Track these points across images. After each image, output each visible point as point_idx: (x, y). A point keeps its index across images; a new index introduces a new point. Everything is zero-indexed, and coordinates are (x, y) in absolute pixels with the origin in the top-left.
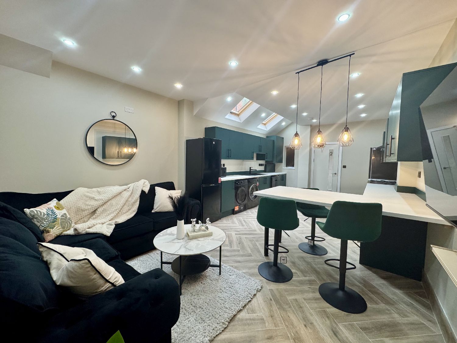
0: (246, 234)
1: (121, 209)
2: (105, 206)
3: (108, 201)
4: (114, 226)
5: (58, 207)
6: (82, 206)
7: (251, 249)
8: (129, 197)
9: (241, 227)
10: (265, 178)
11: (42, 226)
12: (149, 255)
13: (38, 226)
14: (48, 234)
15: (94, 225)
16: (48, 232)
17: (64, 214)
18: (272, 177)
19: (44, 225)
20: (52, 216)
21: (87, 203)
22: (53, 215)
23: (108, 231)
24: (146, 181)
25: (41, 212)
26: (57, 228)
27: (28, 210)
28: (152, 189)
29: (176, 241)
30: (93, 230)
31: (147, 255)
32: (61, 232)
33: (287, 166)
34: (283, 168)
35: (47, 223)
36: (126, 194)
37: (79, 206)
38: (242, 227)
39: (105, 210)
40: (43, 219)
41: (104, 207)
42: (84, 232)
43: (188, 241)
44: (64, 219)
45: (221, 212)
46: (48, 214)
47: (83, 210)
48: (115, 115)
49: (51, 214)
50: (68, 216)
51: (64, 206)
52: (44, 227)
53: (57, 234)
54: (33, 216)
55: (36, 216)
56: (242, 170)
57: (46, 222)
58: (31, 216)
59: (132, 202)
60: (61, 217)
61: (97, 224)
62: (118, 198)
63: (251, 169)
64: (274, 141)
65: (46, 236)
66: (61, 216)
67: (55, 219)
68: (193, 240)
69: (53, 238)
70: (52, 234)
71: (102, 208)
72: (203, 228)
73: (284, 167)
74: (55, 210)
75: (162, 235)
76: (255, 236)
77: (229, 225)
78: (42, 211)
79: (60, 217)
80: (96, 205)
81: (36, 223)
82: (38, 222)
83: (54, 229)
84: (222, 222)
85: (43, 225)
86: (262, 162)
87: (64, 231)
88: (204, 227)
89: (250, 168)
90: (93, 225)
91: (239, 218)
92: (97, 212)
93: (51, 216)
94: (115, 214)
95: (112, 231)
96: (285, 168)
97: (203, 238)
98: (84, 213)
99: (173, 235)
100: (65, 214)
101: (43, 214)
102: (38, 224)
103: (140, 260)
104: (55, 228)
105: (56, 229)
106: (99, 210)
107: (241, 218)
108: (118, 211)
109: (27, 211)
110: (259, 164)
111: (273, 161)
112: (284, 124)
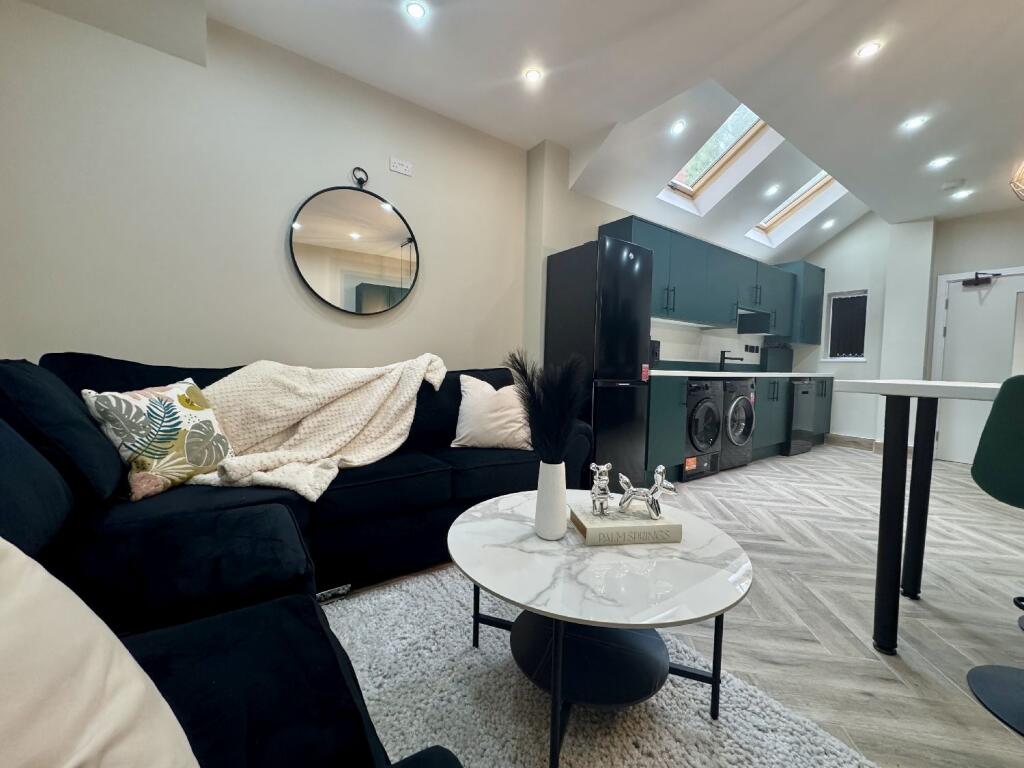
1: (366, 426)
2: (323, 413)
3: (332, 402)
4: (333, 473)
5: (188, 401)
6: (262, 408)
8: (389, 396)
10: (772, 384)
11: (126, 446)
12: (435, 577)
13: (117, 446)
14: (142, 473)
15: (282, 464)
16: (143, 467)
17: (205, 422)
18: (795, 383)
19: (134, 445)
20: (163, 421)
21: (276, 401)
22: (166, 419)
23: (312, 482)
24: (435, 357)
25: (129, 405)
26: (173, 458)
27: (93, 393)
28: (452, 381)
29: (534, 544)
30: (273, 475)
31: (432, 578)
32: (188, 474)
33: (831, 356)
34: (822, 360)
35: (145, 439)
36: (381, 389)
37: (253, 405)
39: (321, 427)
40: (132, 425)
41: (320, 417)
42: (245, 481)
43: (581, 550)
44: (201, 436)
45: (646, 469)
46: (151, 415)
47: (263, 420)
48: (364, 177)
49: (162, 414)
50: (218, 430)
51: (212, 402)
52: (131, 452)
53: (173, 478)
54: (105, 413)
55: (113, 415)
56: (698, 359)
57: (142, 435)
58: (99, 411)
59: (395, 408)
60: (192, 428)
61: (290, 461)
62: (359, 397)
63: (726, 355)
64: (795, 277)
65: (134, 478)
66: (194, 427)
67: (172, 434)
68: (603, 548)
69: (160, 488)
70: (154, 474)
71: (315, 420)
72: (639, 505)
73: (824, 358)
74: (178, 406)
75: (478, 515)
76: (788, 559)
78: (134, 402)
79: (189, 428)
80: (299, 410)
81: (112, 435)
82: (116, 432)
83: (163, 462)
85: (129, 444)
86: (755, 339)
87: (198, 472)
88: (644, 503)
89: (723, 353)
90: (277, 462)
91: (704, 492)
92: (301, 430)
93: (160, 422)
94: (346, 437)
95: (325, 487)
96: (829, 359)
97: (643, 546)
98: (264, 428)
99: (521, 519)
100: (208, 423)
101: (135, 410)
102: (117, 440)
103: (407, 591)
104: (168, 458)
105: (171, 463)
106: (305, 423)
107: (710, 493)
108: (357, 432)
109: (90, 395)
110: (747, 347)
111: (788, 337)
112: (829, 224)
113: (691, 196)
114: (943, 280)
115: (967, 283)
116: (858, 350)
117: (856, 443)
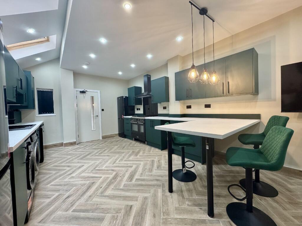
64: (27, 78)
96: (39, 115)
112: (38, 59)
114: (75, 90)
115: (81, 92)
116: (52, 112)
117: (55, 146)
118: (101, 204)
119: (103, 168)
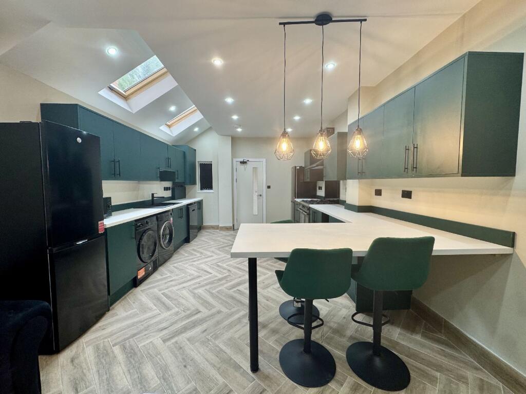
0: (185, 329)
7: (219, 369)
9: (167, 314)
10: (180, 209)
18: (189, 207)
33: (201, 189)
34: (197, 192)
38: (169, 313)
45: (109, 294)
56: (138, 199)
63: (155, 196)
64: (184, 153)
77: (136, 320)
84: (116, 318)
86: (168, 184)
89: (153, 195)
91: (151, 290)
96: (200, 191)
107: (156, 290)
110: (165, 188)
111: (184, 183)
112: (196, 129)
113: (125, 98)
114: (235, 160)
115: (241, 162)
116: (210, 187)
117: (213, 227)
118: (183, 298)
119: (224, 265)
